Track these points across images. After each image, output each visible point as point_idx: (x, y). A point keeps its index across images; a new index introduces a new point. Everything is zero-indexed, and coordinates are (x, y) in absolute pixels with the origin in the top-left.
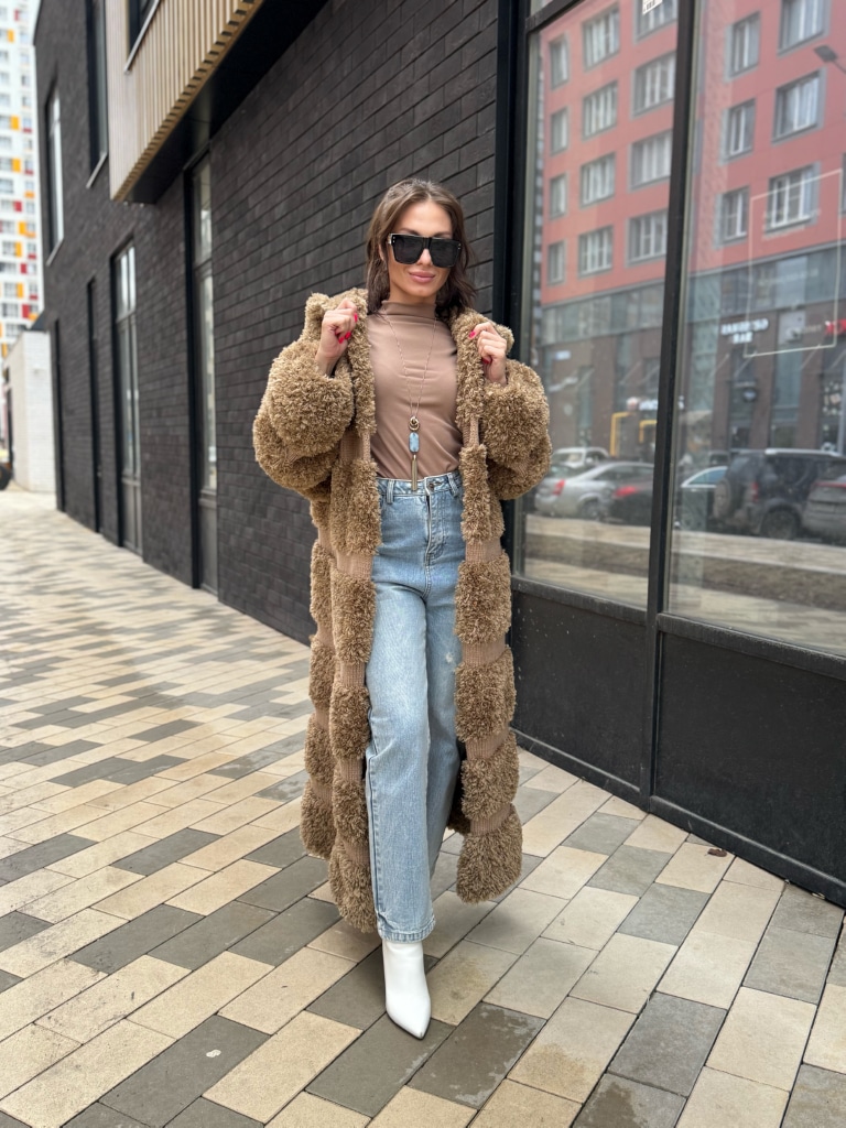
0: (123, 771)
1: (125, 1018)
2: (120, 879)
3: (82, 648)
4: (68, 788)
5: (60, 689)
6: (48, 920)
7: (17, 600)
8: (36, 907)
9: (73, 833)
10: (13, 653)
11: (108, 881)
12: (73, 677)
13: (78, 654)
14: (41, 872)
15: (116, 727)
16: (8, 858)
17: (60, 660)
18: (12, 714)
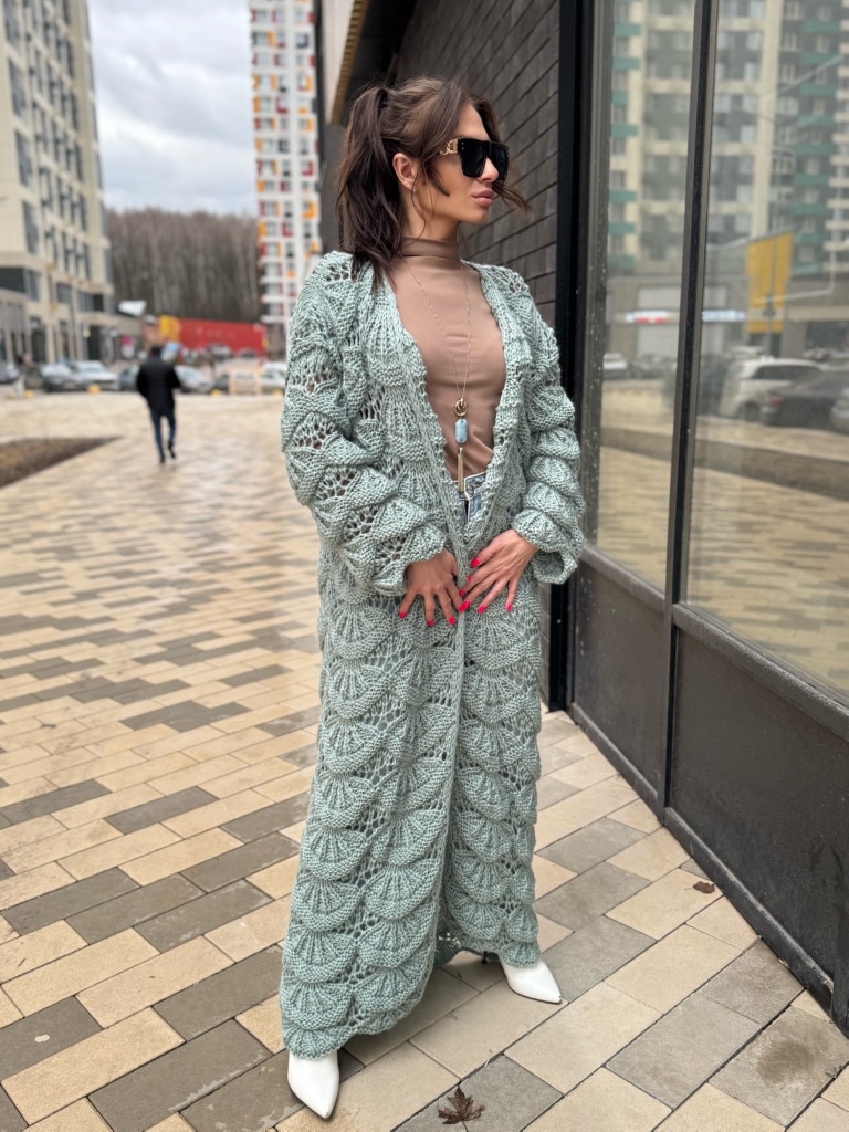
0: (187, 716)
2: (101, 835)
3: (250, 580)
4: (130, 730)
6: (15, 869)
8: (13, 855)
9: (99, 780)
10: (190, 582)
11: (90, 836)
12: (219, 611)
13: (244, 585)
14: (44, 819)
15: (216, 668)
16: (30, 800)
17: (223, 591)
18: (144, 647)
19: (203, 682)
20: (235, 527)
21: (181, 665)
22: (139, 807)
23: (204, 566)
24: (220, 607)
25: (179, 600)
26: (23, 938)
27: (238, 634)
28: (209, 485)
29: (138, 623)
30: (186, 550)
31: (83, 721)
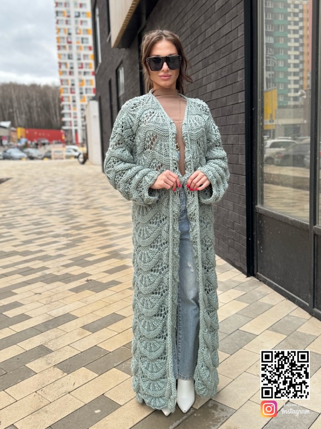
0: (96, 286)
1: (69, 393)
2: (83, 334)
3: (96, 232)
4: (74, 293)
5: (83, 250)
6: (52, 349)
7: (78, 212)
8: (49, 344)
9: (71, 313)
10: (70, 234)
11: (78, 334)
12: (89, 245)
13: (94, 235)
14: (55, 329)
15: (99, 267)
16: (45, 322)
17: (87, 237)
18: (63, 261)
19: (97, 273)
20: (79, 212)
21: (83, 267)
22: (94, 322)
23: (73, 228)
24: (88, 244)
25: (69, 242)
26: (70, 375)
27: (102, 254)
28: (59, 196)
29: (56, 252)
30: (62, 222)
31: (52, 291)
